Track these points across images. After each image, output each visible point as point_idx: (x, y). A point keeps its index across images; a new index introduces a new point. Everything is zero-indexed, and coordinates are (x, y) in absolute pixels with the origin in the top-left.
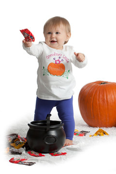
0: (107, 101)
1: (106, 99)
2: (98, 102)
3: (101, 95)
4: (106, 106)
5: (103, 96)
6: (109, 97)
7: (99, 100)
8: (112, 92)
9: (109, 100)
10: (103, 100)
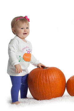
0: (49, 81)
1: (48, 79)
2: (42, 82)
3: (44, 77)
4: (49, 85)
5: (46, 77)
6: (50, 77)
7: (43, 81)
8: (52, 74)
9: (50, 79)
10: (46, 80)
